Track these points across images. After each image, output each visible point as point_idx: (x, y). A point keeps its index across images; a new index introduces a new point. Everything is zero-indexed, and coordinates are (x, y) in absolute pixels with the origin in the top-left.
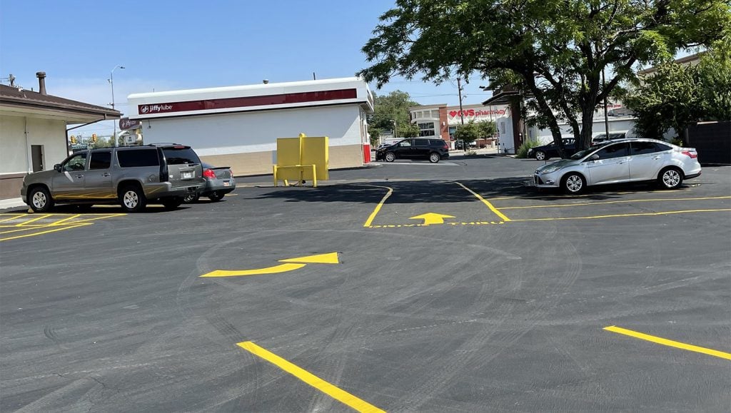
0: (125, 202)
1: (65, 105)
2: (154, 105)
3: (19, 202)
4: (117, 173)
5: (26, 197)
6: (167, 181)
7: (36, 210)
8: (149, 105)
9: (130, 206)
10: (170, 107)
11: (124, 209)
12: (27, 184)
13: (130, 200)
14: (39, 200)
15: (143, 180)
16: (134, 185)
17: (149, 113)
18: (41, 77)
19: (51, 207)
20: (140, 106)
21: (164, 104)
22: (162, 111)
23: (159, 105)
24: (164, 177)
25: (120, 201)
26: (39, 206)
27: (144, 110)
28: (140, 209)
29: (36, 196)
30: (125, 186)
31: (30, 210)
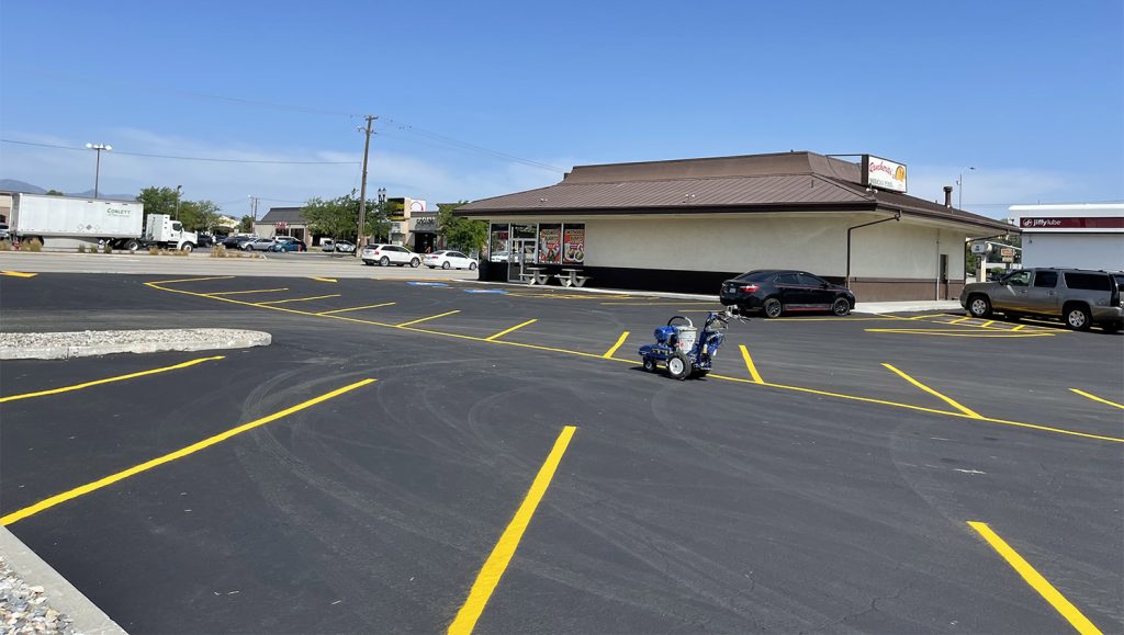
0: (1070, 320)
1: (980, 221)
2: (1039, 219)
3: (957, 305)
4: (1063, 292)
5: (965, 303)
6: (1118, 305)
7: (974, 315)
8: (1033, 219)
9: (1075, 324)
10: (1058, 223)
11: (1069, 327)
12: (968, 292)
13: (1076, 318)
14: (978, 307)
15: (1092, 302)
16: (1082, 306)
17: (1032, 226)
18: (948, 191)
19: (988, 315)
20: (1022, 219)
21: (1051, 219)
22: (1047, 226)
23: (1045, 219)
24: (1115, 302)
25: (1064, 318)
26: (978, 312)
27: (1027, 224)
28: (1084, 328)
29: (976, 303)
30: (1070, 306)
31: (969, 314)
